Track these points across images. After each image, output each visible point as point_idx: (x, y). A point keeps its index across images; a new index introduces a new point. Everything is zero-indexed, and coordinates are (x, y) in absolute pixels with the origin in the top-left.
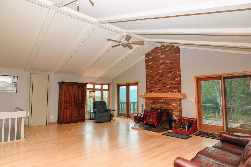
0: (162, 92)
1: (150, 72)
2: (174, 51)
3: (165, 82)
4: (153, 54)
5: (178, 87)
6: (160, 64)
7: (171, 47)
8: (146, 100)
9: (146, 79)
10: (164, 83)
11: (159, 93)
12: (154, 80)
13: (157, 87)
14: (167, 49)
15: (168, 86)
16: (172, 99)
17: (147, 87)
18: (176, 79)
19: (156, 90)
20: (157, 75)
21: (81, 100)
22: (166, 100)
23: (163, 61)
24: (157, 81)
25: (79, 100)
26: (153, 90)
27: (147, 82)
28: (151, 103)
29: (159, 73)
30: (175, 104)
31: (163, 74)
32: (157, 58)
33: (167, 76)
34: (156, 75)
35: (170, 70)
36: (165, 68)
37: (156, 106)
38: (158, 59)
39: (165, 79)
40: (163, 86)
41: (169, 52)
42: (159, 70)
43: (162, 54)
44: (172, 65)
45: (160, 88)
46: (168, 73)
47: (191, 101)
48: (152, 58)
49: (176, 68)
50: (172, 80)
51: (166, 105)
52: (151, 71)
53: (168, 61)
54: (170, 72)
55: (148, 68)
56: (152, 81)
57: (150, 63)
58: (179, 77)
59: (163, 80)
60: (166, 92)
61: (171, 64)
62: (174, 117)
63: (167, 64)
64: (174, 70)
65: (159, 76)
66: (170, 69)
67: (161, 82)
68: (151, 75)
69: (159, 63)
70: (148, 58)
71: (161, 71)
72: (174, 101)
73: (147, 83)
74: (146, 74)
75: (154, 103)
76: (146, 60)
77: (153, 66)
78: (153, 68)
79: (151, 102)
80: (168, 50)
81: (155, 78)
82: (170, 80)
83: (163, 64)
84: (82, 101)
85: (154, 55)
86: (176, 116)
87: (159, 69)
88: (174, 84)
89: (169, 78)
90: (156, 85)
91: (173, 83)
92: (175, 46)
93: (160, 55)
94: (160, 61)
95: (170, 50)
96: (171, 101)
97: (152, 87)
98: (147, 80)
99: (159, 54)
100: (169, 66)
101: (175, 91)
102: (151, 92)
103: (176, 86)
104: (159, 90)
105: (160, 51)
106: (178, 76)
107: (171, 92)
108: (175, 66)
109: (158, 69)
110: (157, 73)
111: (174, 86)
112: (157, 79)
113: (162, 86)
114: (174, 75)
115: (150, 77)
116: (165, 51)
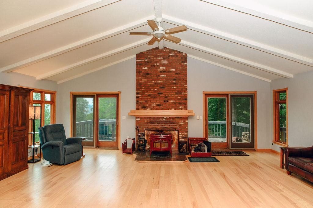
0: (162, 109)
1: (144, 80)
2: (180, 58)
3: (167, 95)
4: (149, 57)
5: (185, 103)
6: (161, 72)
7: (177, 52)
8: (139, 119)
9: (137, 89)
10: (166, 97)
11: (157, 109)
12: (151, 91)
13: (156, 101)
14: (171, 54)
15: (172, 101)
16: (178, 118)
17: (137, 101)
18: (183, 93)
19: (154, 105)
20: (156, 85)
21: (22, 125)
22: (170, 119)
23: (165, 68)
24: (155, 93)
25: (17, 125)
26: (148, 105)
27: (137, 93)
28: (147, 123)
29: (159, 83)
30: (182, 124)
31: (165, 85)
32: (156, 62)
33: (170, 88)
34: (153, 86)
35: (174, 82)
36: (168, 78)
37: (155, 127)
38: (158, 64)
39: (167, 91)
40: (165, 101)
41: (174, 58)
42: (159, 80)
43: (164, 59)
44: (177, 76)
45: (159, 104)
46: (172, 85)
47: (198, 118)
48: (147, 62)
49: (183, 79)
50: (177, 94)
51: (169, 125)
52: (146, 80)
53: (172, 70)
54: (176, 84)
55: (141, 74)
56: (146, 93)
57: (143, 68)
58: (186, 91)
59: (164, 93)
60: (169, 109)
61: (177, 74)
62: (181, 139)
63: (171, 74)
64: (180, 81)
65: (158, 87)
66: (175, 80)
67: (161, 95)
68: (145, 84)
69: (160, 70)
70: (141, 60)
71: (162, 82)
72: (181, 120)
73: (138, 95)
74: (137, 83)
75: (152, 123)
76: (137, 62)
77: (149, 72)
78: (149, 76)
79: (146, 121)
80: (172, 56)
81: (152, 90)
82: (174, 93)
83: (164, 72)
84: (23, 127)
85: (151, 59)
86: (183, 138)
87: (159, 78)
88: (180, 99)
89: (173, 91)
90: (153, 99)
91: (179, 97)
92: (183, 53)
93: (160, 60)
94: (161, 68)
95: (176, 56)
96: (177, 119)
97: (146, 101)
98: (139, 91)
99: (159, 58)
100: (173, 76)
101: (181, 107)
102: (145, 108)
103: (183, 101)
104: (158, 105)
105: (161, 54)
106: (185, 89)
107: (175, 109)
108: (182, 77)
109: (157, 78)
110: (155, 83)
111: (180, 101)
112: (154, 91)
113: (162, 101)
114: (179, 87)
115: (144, 88)
116: (169, 56)
